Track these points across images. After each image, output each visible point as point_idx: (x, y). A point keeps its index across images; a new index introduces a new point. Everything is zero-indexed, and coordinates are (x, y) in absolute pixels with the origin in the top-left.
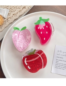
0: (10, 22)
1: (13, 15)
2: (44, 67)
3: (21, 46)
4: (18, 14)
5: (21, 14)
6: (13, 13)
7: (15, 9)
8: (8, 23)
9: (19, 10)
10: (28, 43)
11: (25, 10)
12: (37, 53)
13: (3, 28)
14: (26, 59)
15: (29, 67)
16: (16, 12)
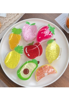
0: (7, 26)
1: (9, 20)
2: (40, 55)
3: (27, 37)
4: (13, 19)
5: (15, 19)
6: (9, 19)
7: (11, 16)
8: (5, 27)
9: (14, 16)
10: (33, 36)
11: (18, 16)
12: (35, 44)
13: (1, 31)
14: (26, 48)
15: (28, 54)
16: (11, 18)
